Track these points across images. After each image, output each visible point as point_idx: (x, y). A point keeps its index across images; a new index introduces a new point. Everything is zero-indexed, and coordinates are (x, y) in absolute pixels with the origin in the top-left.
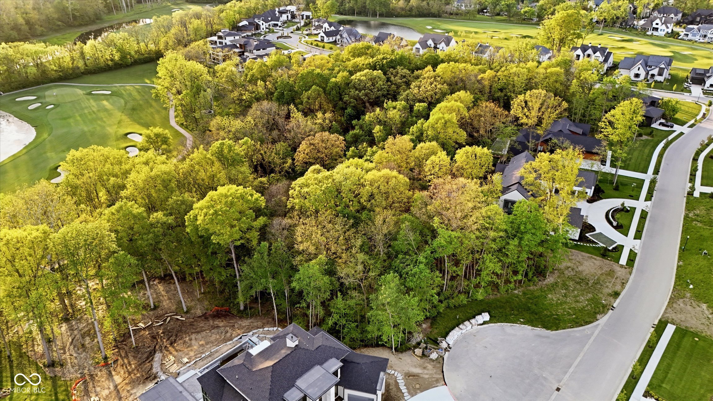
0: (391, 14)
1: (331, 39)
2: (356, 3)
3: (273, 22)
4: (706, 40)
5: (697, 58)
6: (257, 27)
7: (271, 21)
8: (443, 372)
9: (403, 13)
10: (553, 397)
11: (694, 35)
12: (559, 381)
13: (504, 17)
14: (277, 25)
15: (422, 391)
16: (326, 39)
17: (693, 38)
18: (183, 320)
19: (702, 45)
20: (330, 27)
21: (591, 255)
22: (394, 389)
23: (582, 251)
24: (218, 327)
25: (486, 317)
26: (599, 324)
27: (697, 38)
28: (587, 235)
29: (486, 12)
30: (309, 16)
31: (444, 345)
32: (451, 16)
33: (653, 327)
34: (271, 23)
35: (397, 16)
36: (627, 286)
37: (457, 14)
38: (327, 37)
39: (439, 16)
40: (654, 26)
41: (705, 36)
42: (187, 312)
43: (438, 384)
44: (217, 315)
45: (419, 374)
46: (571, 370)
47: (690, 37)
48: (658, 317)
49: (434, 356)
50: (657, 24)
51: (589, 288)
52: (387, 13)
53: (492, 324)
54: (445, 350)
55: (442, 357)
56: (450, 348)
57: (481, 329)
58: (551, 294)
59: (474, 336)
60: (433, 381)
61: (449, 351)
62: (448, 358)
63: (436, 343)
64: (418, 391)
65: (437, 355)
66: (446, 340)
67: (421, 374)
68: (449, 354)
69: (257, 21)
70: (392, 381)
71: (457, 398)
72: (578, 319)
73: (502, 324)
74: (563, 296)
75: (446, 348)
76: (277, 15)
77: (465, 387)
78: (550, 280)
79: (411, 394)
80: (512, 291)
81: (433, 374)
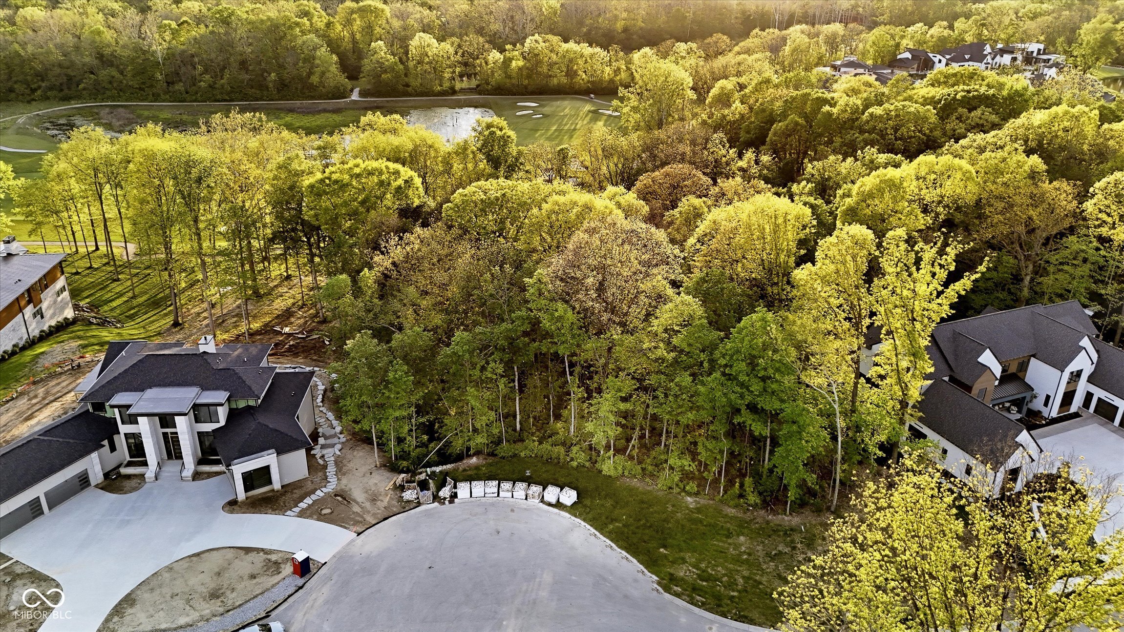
8: (386, 519)
22: (296, 495)
25: (569, 497)
34: (966, 64)
53: (567, 515)
54: (436, 498)
55: (419, 504)
56: (451, 502)
57: (538, 509)
58: (751, 538)
59: (512, 511)
60: (353, 519)
61: (444, 503)
62: (426, 510)
63: (442, 485)
64: (315, 517)
65: (415, 496)
66: (455, 487)
67: (357, 503)
68: (435, 508)
69: (931, 55)
70: (310, 486)
71: (342, 557)
72: (732, 602)
73: (583, 523)
74: (768, 555)
75: (445, 499)
76: (985, 53)
77: (374, 554)
78: (789, 520)
79: (302, 514)
80: (683, 494)
81: (369, 512)
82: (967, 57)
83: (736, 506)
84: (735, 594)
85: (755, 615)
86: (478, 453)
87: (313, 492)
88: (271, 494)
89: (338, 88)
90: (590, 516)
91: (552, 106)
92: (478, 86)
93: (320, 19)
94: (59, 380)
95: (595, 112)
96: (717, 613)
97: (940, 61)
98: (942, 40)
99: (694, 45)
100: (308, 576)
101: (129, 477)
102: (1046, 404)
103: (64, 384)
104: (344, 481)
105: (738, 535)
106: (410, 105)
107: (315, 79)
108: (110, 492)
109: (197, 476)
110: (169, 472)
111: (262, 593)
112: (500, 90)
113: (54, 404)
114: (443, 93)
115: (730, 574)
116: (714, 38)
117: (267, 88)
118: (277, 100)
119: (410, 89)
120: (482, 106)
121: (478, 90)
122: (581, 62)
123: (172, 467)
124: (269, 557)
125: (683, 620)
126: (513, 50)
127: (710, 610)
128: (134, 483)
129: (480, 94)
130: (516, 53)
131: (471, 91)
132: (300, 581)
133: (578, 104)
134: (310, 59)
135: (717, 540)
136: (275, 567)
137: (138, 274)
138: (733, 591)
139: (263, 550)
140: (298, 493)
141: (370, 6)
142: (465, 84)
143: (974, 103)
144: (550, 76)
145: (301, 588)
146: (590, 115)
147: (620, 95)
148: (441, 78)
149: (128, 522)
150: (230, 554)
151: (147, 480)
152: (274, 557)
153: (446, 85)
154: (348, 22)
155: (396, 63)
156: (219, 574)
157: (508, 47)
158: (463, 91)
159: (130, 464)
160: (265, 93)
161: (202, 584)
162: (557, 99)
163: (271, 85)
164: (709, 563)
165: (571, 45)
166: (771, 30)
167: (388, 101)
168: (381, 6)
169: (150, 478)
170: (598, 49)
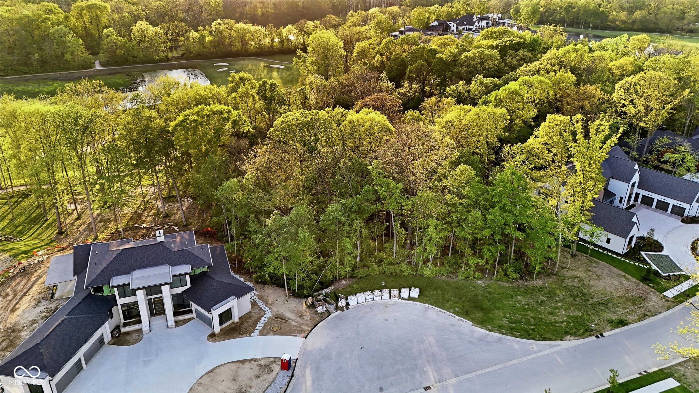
3: (468, 26)
6: (447, 28)
7: (466, 25)
8: (315, 326)
12: (438, 382)
15: (274, 334)
21: (624, 274)
22: (251, 323)
23: (615, 266)
25: (415, 292)
26: (560, 345)
28: (642, 253)
30: (511, 24)
31: (342, 303)
33: (640, 374)
34: (465, 27)
36: (649, 320)
43: (298, 335)
45: (289, 319)
48: (661, 365)
49: (322, 309)
51: (586, 305)
53: (418, 303)
54: (338, 308)
55: (330, 314)
56: (347, 309)
57: (400, 303)
58: (523, 296)
59: (386, 307)
60: (296, 330)
61: (343, 310)
62: (336, 316)
63: (337, 299)
64: (271, 333)
65: (325, 309)
66: (347, 299)
67: (292, 320)
68: (340, 314)
69: (448, 23)
70: (256, 316)
71: (304, 353)
72: (535, 331)
73: (430, 306)
74: (537, 303)
75: (343, 307)
76: (474, 20)
77: (323, 347)
78: (537, 283)
79: (262, 333)
80: (475, 280)
81: (303, 324)
82: (465, 23)
83: (507, 281)
84: (533, 327)
85: (548, 336)
86: (345, 278)
87: (259, 319)
88: (233, 326)
89: (86, 62)
90: (432, 301)
91: (238, 65)
92: (183, 55)
93: (59, 14)
94: (17, 281)
95: (268, 67)
96: (530, 339)
97: (453, 26)
98: (449, 14)
99: (318, 22)
100: (292, 369)
101: (128, 333)
102: (620, 202)
103: (23, 283)
104: (275, 309)
105: (516, 296)
106: (140, 69)
107: (68, 56)
108: (122, 345)
109: (177, 324)
110: (157, 325)
111: (270, 385)
112: (199, 56)
113: (26, 297)
114: (160, 61)
115: (524, 317)
116: (328, 18)
117: (32, 64)
118: (41, 73)
119: (138, 59)
120: (191, 67)
121: (183, 57)
122: (248, 35)
123: (158, 321)
124: (259, 363)
125: (516, 346)
126: (204, 30)
127: (526, 338)
128: (134, 336)
129: (187, 60)
130: (205, 32)
131: (178, 58)
132: (289, 373)
133: (255, 62)
134: (62, 43)
135: (507, 301)
136: (267, 368)
137: (6, 202)
138: (531, 326)
139: (252, 360)
140: (250, 321)
141: (95, 4)
142: (175, 54)
143: (516, 47)
144: (232, 45)
145: (292, 376)
146: (266, 69)
147: (298, 54)
148: (157, 50)
149: (149, 361)
150: (233, 366)
151: (144, 333)
152: (263, 362)
153: (161, 55)
154: (80, 16)
155: (126, 42)
156: (234, 380)
157: (200, 28)
158: (174, 58)
159: (125, 325)
160: (31, 68)
161: (228, 388)
162: (240, 60)
163: (35, 63)
164: (510, 313)
165: (241, 25)
166: (360, 11)
167: (123, 68)
168: (103, 4)
169: (146, 331)
170: (259, 27)
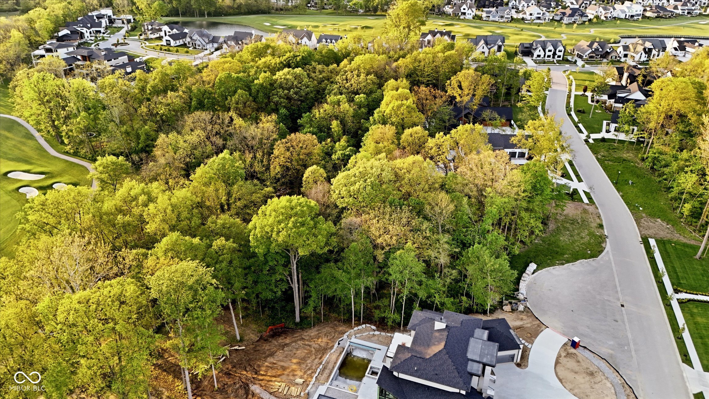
0: (220, 12)
1: (179, 42)
2: (180, 4)
3: (94, 29)
4: (504, 20)
5: (509, 35)
6: (82, 35)
7: (91, 27)
8: (537, 318)
9: (231, 11)
10: (624, 312)
11: (494, 17)
12: (619, 299)
13: (330, 11)
14: (100, 32)
15: (536, 338)
16: (173, 43)
17: (494, 19)
18: (243, 349)
19: (504, 24)
20: (172, 30)
24: (287, 345)
25: (533, 266)
26: (608, 251)
27: (497, 19)
29: (311, 6)
30: (130, 20)
31: (522, 297)
32: (282, 12)
33: (641, 244)
35: (226, 15)
36: (602, 217)
37: (286, 10)
38: (174, 40)
39: (269, 13)
40: (462, 11)
41: (502, 17)
42: (241, 340)
43: (542, 329)
44: (275, 335)
45: (522, 325)
46: (619, 289)
47: (491, 18)
48: (638, 235)
49: (521, 308)
50: (464, 9)
51: (582, 225)
52: (215, 11)
53: (540, 271)
55: (527, 307)
56: (526, 298)
57: (535, 277)
61: (527, 301)
62: (531, 306)
64: (533, 339)
68: (529, 303)
73: (546, 269)
78: (552, 226)
79: (530, 343)
81: (531, 322)
132: (581, 348)
136: (570, 355)
150: (560, 368)
152: (563, 354)
156: (576, 373)
161: (584, 378)
